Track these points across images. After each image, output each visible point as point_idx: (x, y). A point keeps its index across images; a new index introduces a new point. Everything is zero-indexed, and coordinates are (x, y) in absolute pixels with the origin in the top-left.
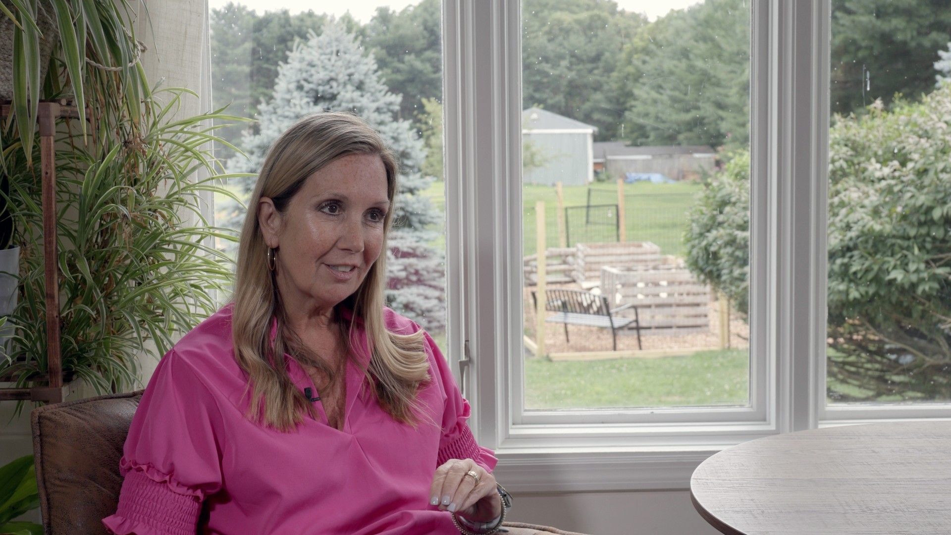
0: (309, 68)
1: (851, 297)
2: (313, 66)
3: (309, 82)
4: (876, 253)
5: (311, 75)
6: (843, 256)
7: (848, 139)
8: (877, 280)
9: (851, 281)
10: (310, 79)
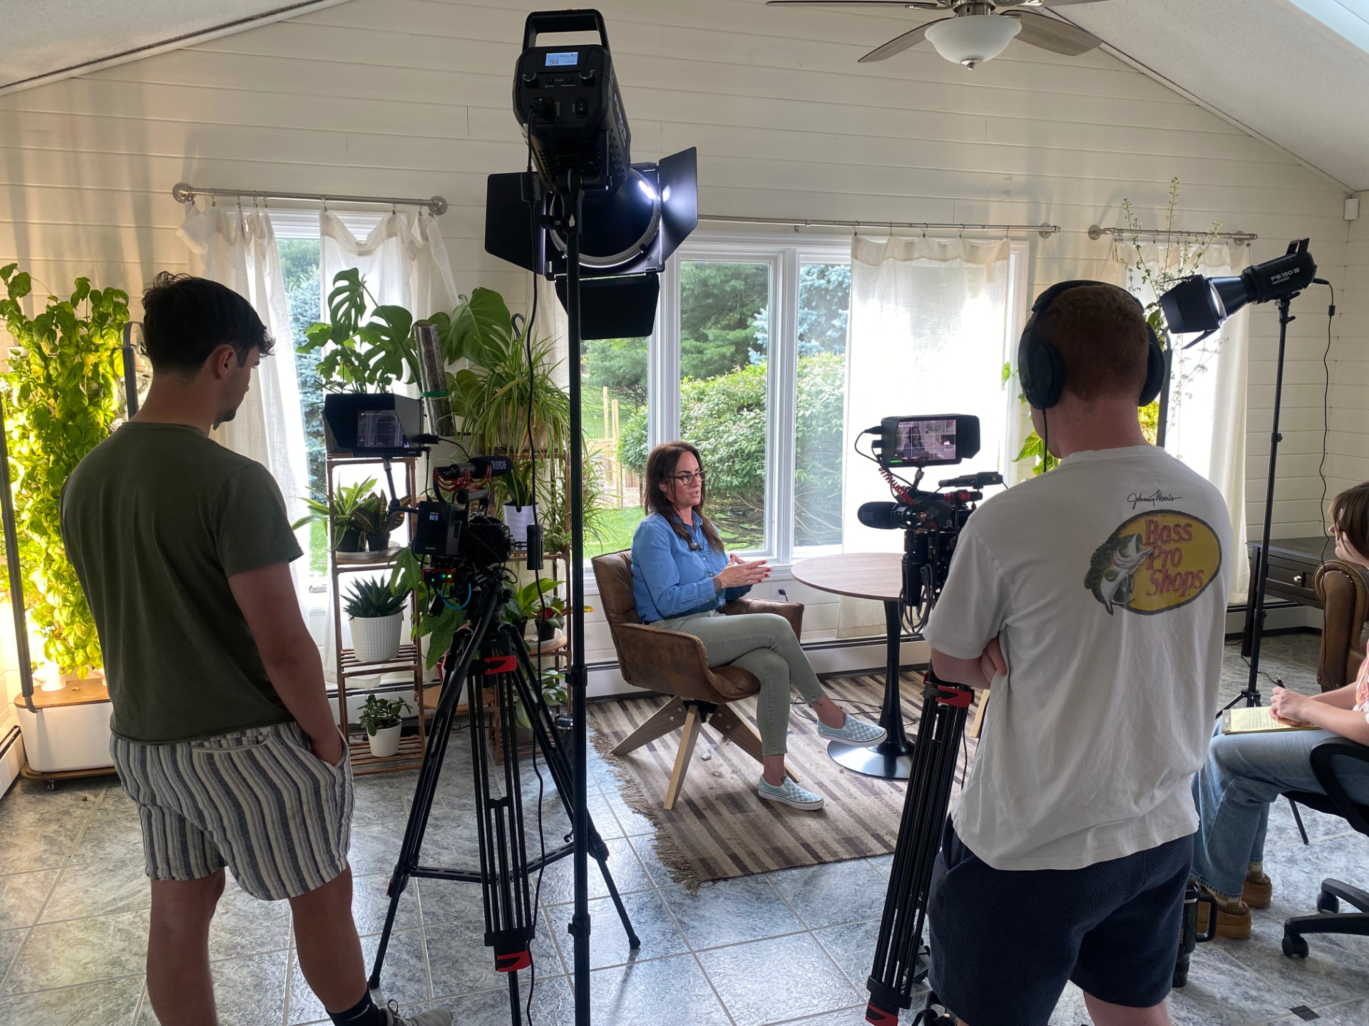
0: (303, 305)
1: (734, 484)
2: (307, 304)
3: (304, 317)
4: (749, 459)
5: (307, 311)
6: (728, 461)
7: (724, 390)
8: (748, 474)
9: (733, 475)
10: (305, 314)
